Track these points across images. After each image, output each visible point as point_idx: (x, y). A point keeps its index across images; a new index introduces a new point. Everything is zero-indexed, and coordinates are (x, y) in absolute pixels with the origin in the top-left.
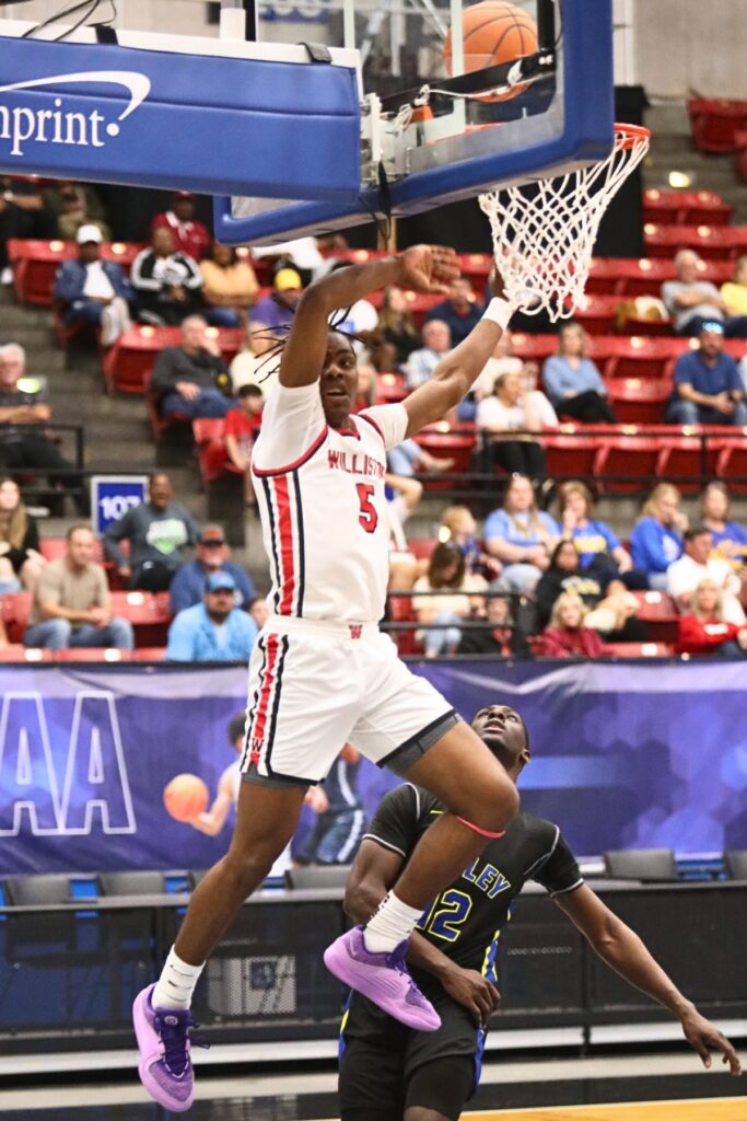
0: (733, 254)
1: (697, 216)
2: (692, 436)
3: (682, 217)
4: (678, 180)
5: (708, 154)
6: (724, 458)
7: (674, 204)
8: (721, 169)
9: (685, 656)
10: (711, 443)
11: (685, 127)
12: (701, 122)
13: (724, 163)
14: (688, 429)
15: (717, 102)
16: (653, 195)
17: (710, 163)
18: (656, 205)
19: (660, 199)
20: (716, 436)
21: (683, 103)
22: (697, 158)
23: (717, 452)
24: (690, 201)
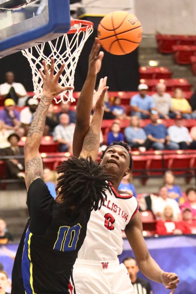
0: (173, 89)
1: (160, 76)
2: (159, 155)
3: (154, 76)
4: (153, 63)
5: (164, 54)
6: (171, 162)
7: (151, 72)
8: (168, 59)
9: (156, 236)
10: (166, 157)
11: (155, 45)
12: (161, 43)
13: (169, 57)
14: (157, 152)
15: (166, 36)
16: (143, 69)
17: (165, 57)
18: (145, 72)
19: (146, 71)
20: (167, 154)
21: (153, 37)
22: (160, 56)
23: (167, 160)
24: (157, 71)
